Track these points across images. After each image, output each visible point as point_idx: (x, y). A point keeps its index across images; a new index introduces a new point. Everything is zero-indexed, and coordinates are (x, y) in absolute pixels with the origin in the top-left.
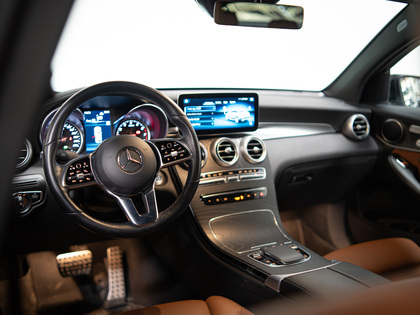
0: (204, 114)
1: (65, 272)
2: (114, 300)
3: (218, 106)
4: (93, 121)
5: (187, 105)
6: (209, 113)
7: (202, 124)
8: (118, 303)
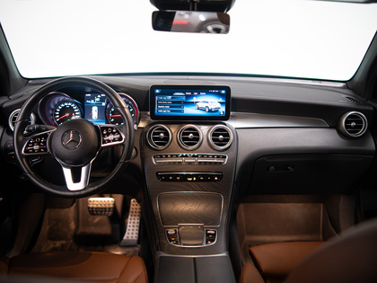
0: (173, 102)
1: (93, 211)
2: (129, 240)
3: (187, 97)
4: (92, 101)
5: (158, 94)
6: (180, 102)
7: (172, 111)
8: (131, 243)
